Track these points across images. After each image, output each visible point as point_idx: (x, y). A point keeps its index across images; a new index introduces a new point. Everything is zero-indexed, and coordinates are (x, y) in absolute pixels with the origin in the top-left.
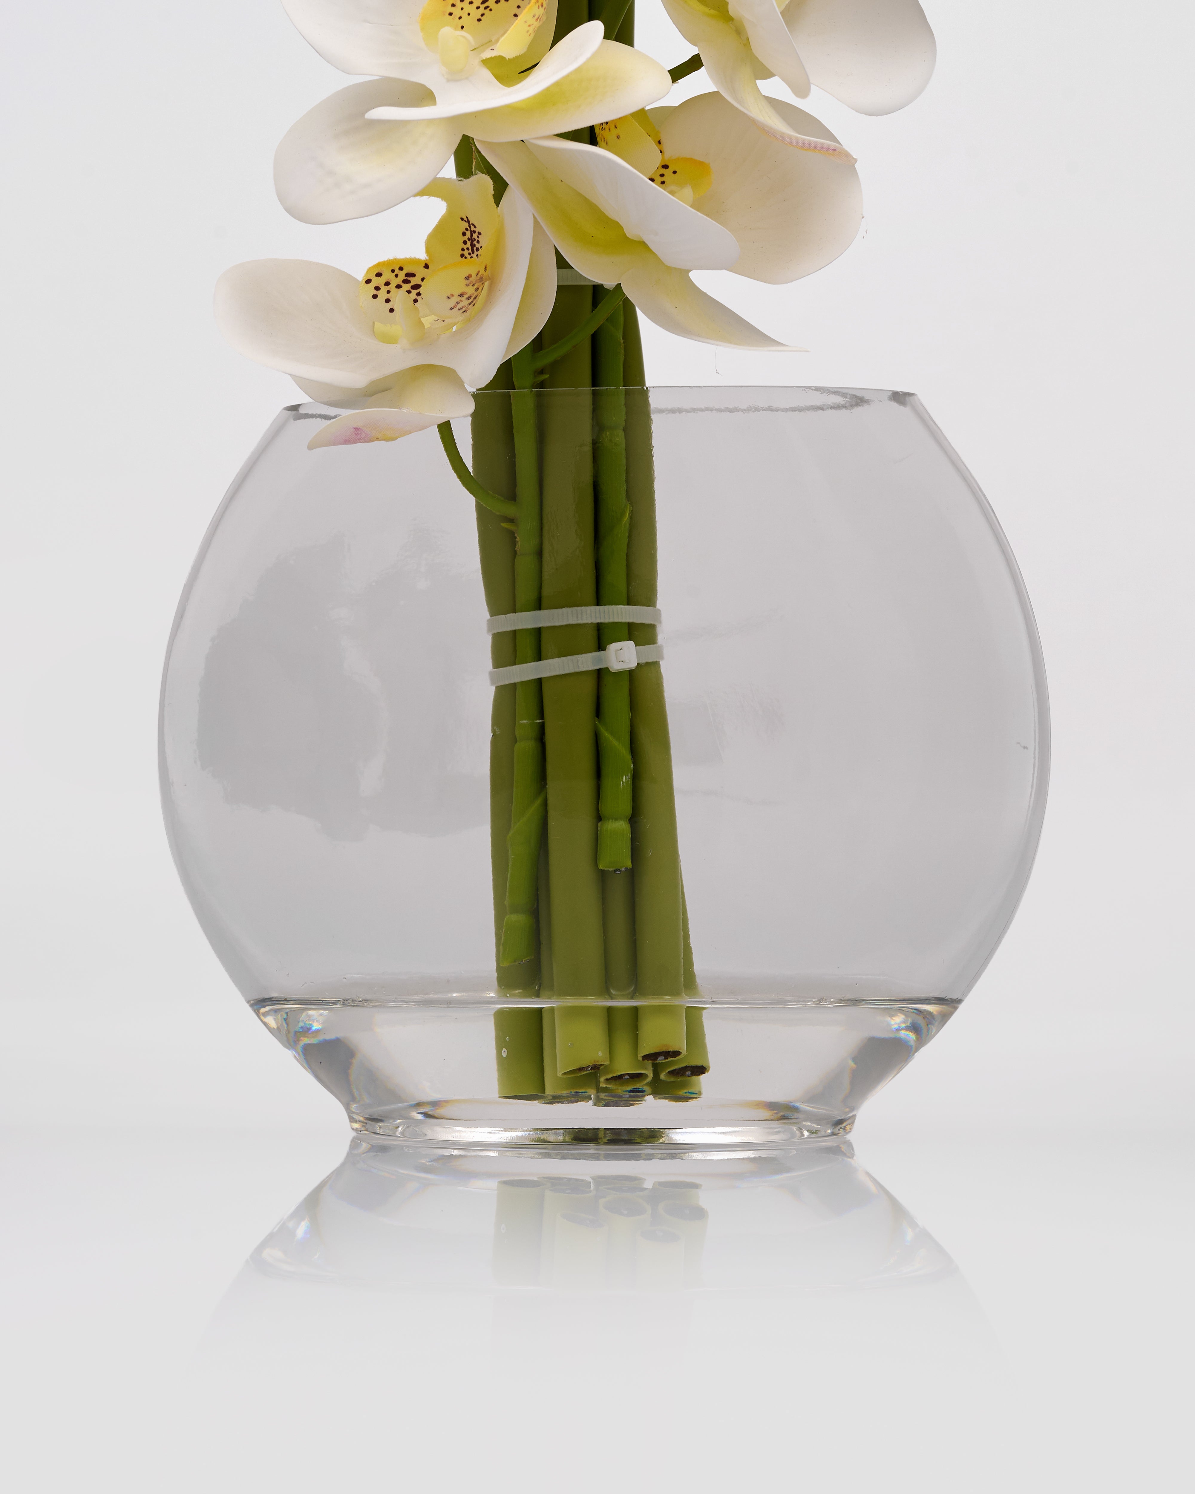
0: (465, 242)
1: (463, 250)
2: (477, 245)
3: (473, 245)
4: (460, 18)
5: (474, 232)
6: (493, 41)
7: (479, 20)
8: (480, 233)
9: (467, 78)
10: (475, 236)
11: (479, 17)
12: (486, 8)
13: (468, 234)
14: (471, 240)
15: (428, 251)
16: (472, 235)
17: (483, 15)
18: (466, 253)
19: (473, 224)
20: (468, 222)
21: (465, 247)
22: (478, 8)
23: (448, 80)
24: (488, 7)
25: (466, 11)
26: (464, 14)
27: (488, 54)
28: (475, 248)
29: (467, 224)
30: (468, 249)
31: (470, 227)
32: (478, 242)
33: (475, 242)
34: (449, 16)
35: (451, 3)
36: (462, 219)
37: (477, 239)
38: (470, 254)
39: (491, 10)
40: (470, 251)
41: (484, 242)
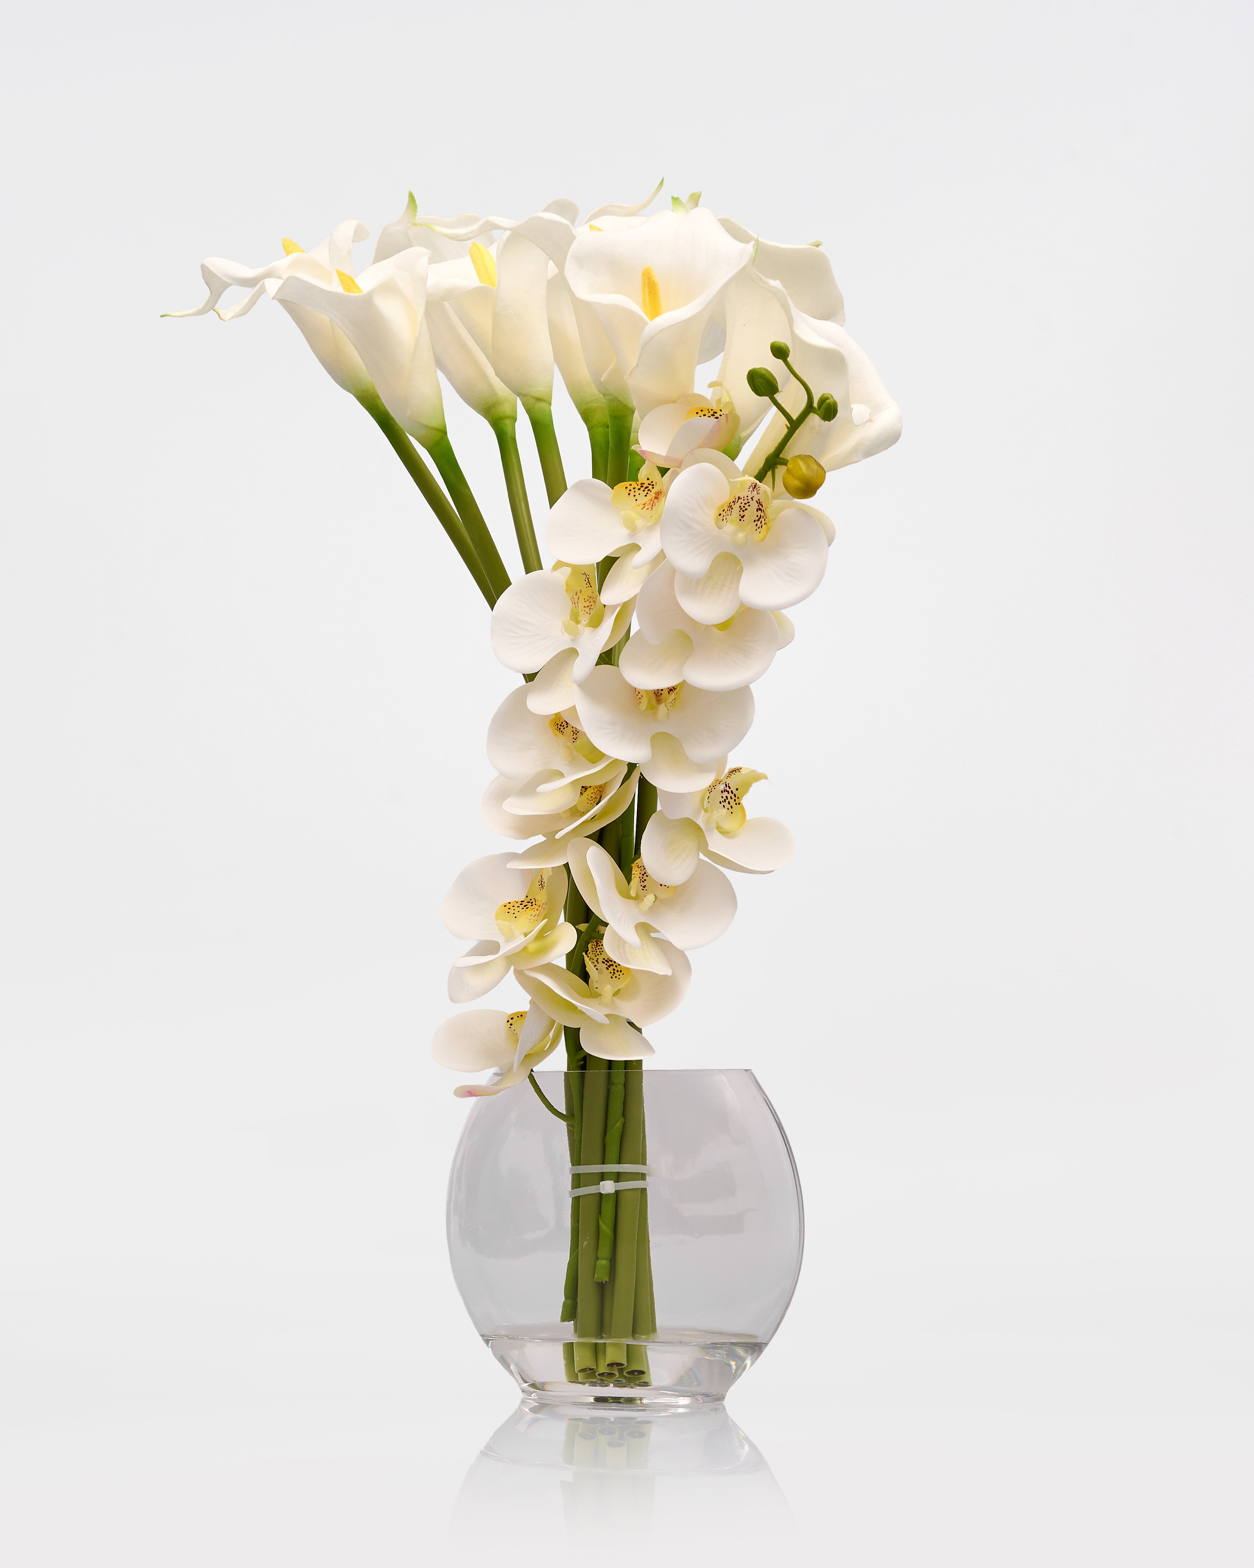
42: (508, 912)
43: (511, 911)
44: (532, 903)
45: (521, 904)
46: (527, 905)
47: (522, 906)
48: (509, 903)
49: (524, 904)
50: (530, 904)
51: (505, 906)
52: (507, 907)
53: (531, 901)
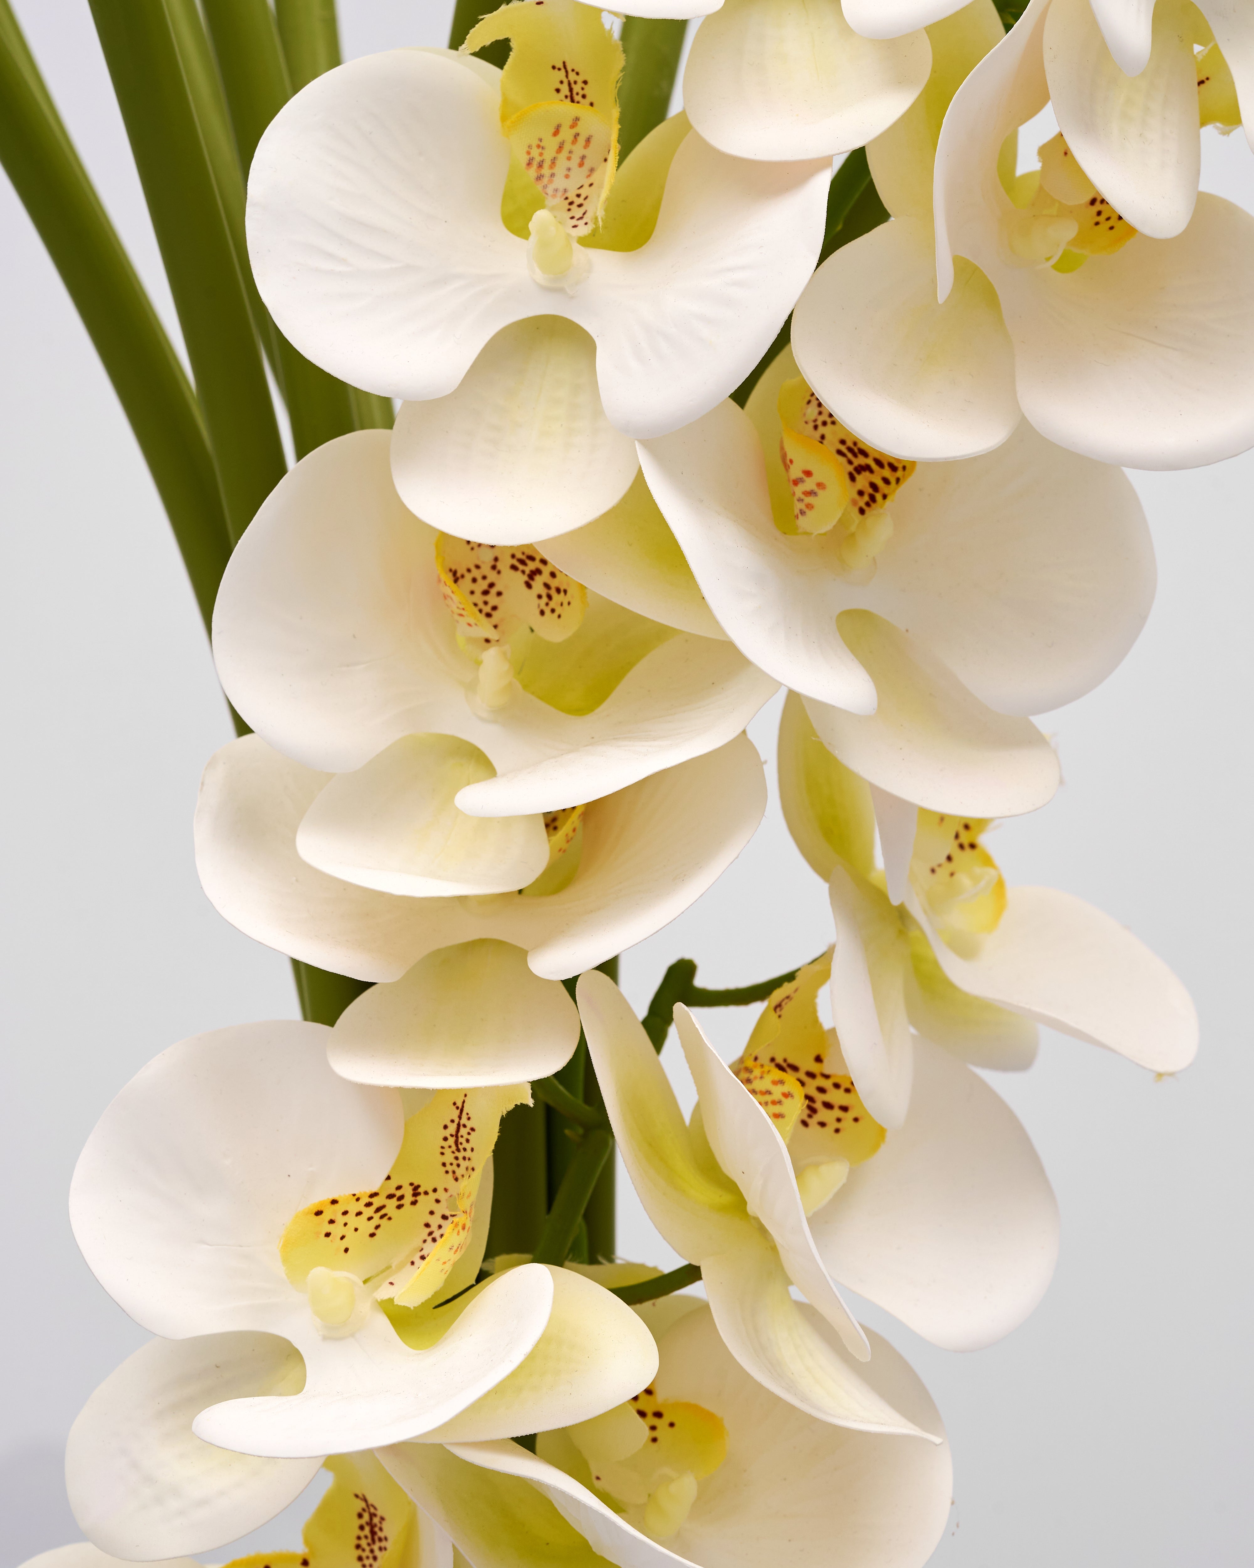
0: (362, 1528)
1: (359, 1538)
2: (380, 1534)
3: (373, 1533)
4: (343, 1238)
5: (375, 1515)
6: (394, 1267)
7: (372, 1235)
8: (382, 1519)
9: (352, 1335)
10: (376, 1520)
11: (372, 1230)
12: (382, 1217)
13: (366, 1517)
14: (372, 1526)
15: (307, 1542)
16: (371, 1519)
17: (377, 1227)
18: (364, 1543)
19: (373, 1506)
20: (365, 1500)
21: (362, 1534)
22: (370, 1219)
23: (325, 1338)
24: (385, 1215)
25: (351, 1226)
26: (349, 1232)
27: (384, 1293)
28: (376, 1538)
29: (363, 1505)
30: (366, 1537)
31: (369, 1508)
32: (381, 1529)
33: (376, 1529)
34: (326, 1238)
35: (328, 1219)
36: (357, 1496)
37: (379, 1525)
38: (369, 1544)
39: (390, 1219)
40: (370, 1540)
41: (391, 1530)
42: (328, 1235)
43: (337, 1230)
44: (401, 1198)
45: (369, 1205)
46: (383, 1207)
47: (369, 1212)
48: (334, 1202)
49: (377, 1202)
50: (394, 1202)
51: (319, 1213)
52: (326, 1216)
53: (398, 1193)
